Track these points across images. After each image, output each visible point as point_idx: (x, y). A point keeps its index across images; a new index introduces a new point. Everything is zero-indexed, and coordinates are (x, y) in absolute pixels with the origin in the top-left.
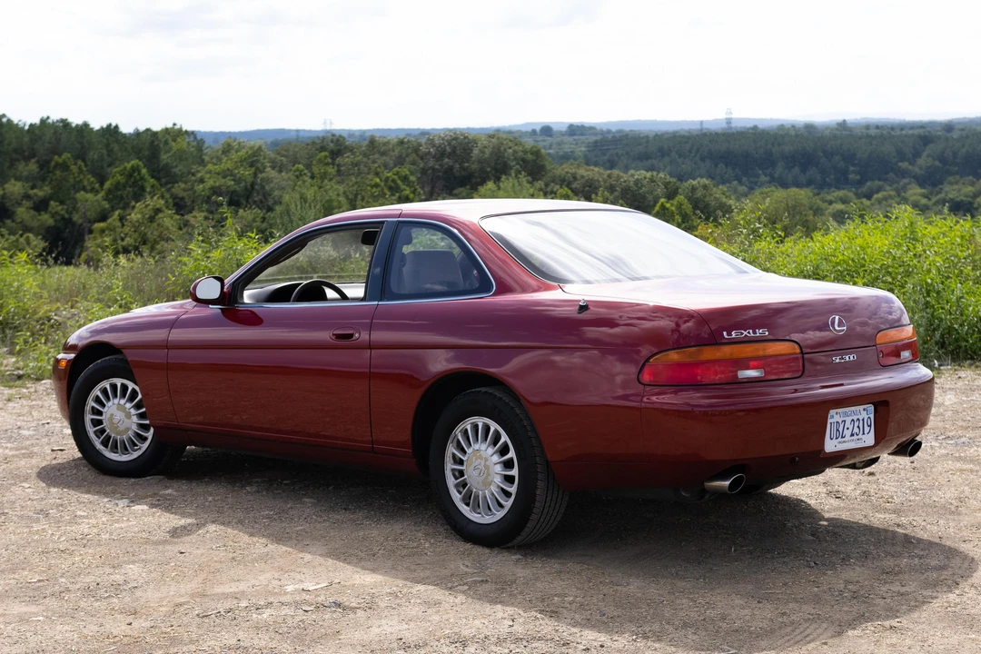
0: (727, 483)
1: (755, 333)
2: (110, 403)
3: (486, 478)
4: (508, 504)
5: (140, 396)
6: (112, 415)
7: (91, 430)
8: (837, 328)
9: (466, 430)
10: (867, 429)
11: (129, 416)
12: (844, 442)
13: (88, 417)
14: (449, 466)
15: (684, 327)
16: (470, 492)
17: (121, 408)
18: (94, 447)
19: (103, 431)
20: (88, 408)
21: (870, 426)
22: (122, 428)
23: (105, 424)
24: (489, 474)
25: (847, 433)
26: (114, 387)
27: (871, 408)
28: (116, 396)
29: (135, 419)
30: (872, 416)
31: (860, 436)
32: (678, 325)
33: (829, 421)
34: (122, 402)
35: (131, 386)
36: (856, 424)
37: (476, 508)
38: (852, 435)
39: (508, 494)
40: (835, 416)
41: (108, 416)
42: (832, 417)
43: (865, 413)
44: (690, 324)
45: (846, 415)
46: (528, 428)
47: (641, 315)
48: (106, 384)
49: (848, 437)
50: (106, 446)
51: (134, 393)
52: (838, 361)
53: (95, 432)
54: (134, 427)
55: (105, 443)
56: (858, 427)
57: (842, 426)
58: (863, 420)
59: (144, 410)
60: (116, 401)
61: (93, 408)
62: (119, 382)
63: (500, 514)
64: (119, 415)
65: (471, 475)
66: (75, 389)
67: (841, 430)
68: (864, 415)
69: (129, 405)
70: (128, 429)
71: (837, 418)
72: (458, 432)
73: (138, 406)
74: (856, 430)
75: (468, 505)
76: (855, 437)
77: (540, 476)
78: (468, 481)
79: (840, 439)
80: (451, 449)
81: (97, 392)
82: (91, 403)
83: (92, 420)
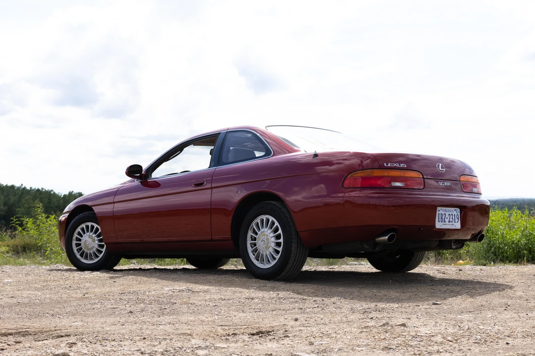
0: (387, 237)
1: (400, 165)
2: (85, 235)
3: (267, 245)
4: (278, 257)
5: (100, 231)
6: (86, 241)
7: (75, 249)
8: (440, 169)
9: (258, 223)
10: (457, 220)
11: (94, 241)
12: (445, 224)
13: (74, 242)
14: (249, 242)
15: (365, 162)
16: (259, 253)
17: (90, 237)
18: (76, 257)
19: (81, 249)
20: (74, 238)
21: (458, 219)
22: (90, 247)
23: (82, 245)
24: (268, 243)
25: (447, 220)
26: (87, 227)
27: (458, 210)
28: (88, 232)
29: (97, 242)
30: (459, 214)
31: (453, 223)
32: (362, 162)
33: (438, 213)
34: (91, 234)
35: (96, 226)
36: (451, 217)
37: (262, 261)
38: (449, 222)
39: (277, 252)
40: (440, 211)
41: (84, 241)
42: (439, 211)
43: (456, 212)
44: (368, 161)
45: (446, 211)
46: (288, 217)
47: (345, 158)
48: (83, 226)
49: (447, 223)
50: (82, 257)
51: (97, 229)
52: (441, 184)
53: (77, 250)
54: (96, 246)
55: (82, 255)
56: (452, 218)
57: (444, 216)
58: (455, 215)
59: (102, 237)
60: (88, 234)
61: (77, 237)
62: (90, 224)
63: (273, 263)
64: (90, 240)
65: (260, 245)
66: (69, 228)
67: (443, 218)
68: (455, 213)
69: (94, 236)
70: (93, 247)
71: (441, 212)
72: (254, 225)
73: (98, 236)
74: (451, 220)
75: (258, 260)
76: (451, 223)
77: (294, 241)
78: (258, 248)
79: (443, 223)
80: (250, 233)
81: (79, 229)
82: (76, 235)
83: (76, 244)
